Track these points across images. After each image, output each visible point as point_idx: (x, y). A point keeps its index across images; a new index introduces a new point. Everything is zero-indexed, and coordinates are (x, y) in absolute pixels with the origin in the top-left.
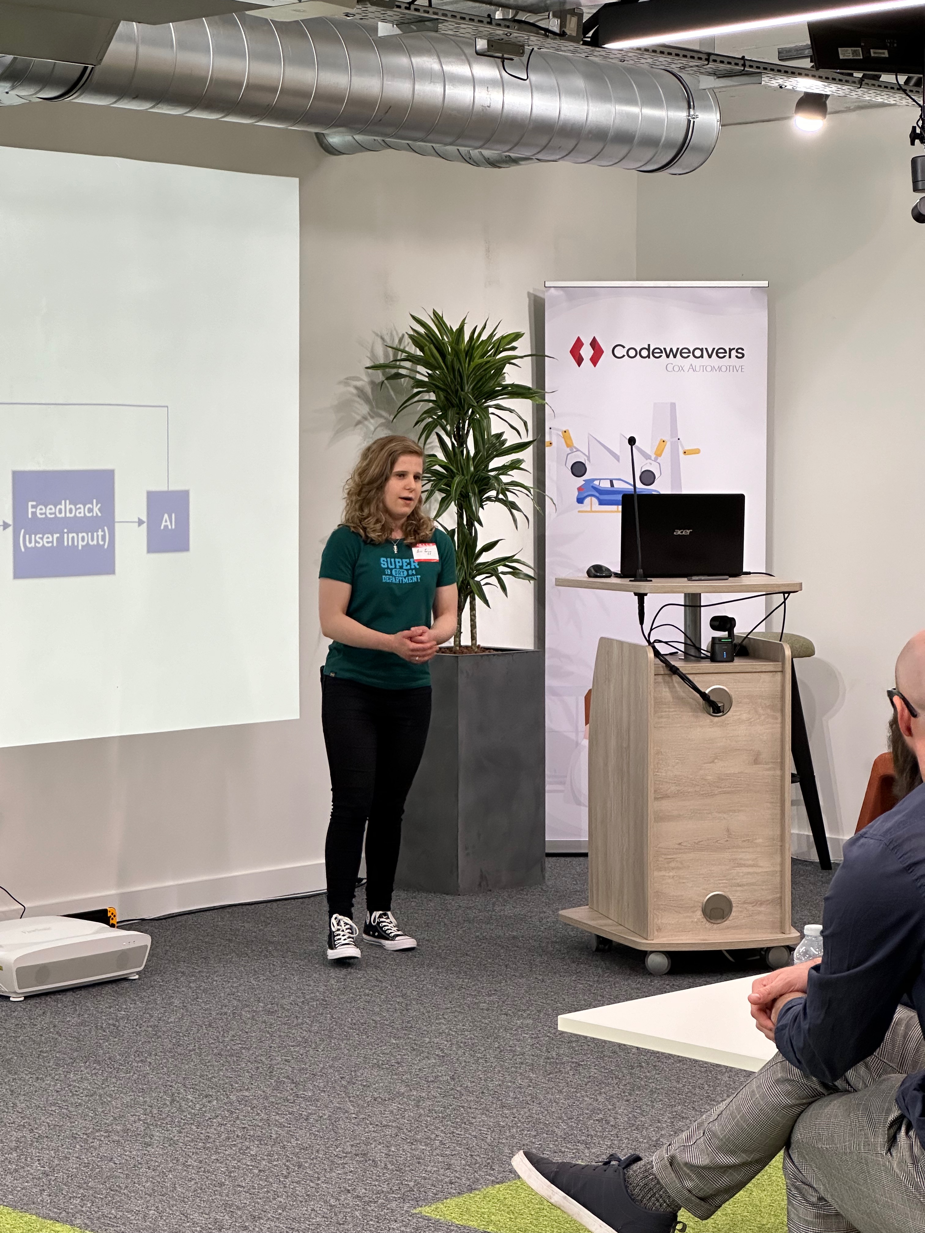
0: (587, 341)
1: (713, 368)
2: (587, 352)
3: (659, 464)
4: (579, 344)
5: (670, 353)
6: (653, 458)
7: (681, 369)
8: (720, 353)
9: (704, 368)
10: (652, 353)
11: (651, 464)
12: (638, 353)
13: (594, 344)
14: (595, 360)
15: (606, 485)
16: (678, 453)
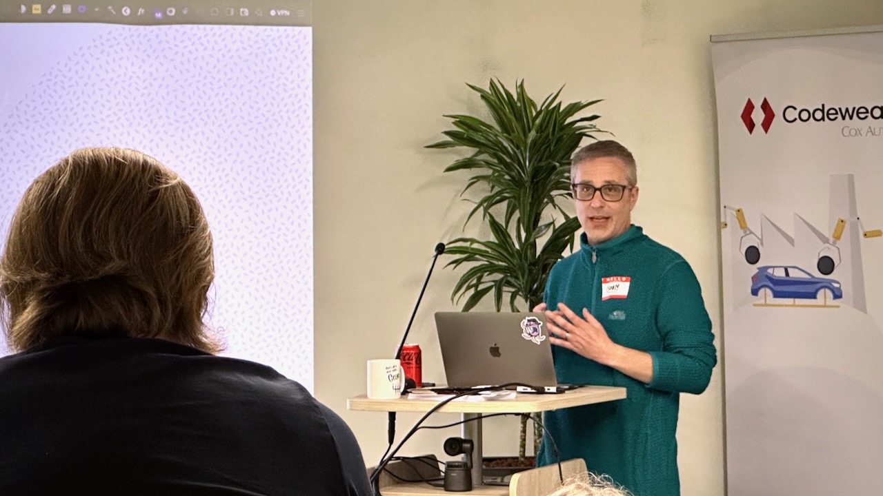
2: (758, 116)
3: (838, 249)
5: (846, 114)
6: (831, 241)
7: (859, 132)
10: (827, 114)
11: (829, 248)
12: (812, 115)
14: (766, 126)
15: (780, 273)
16: (858, 235)
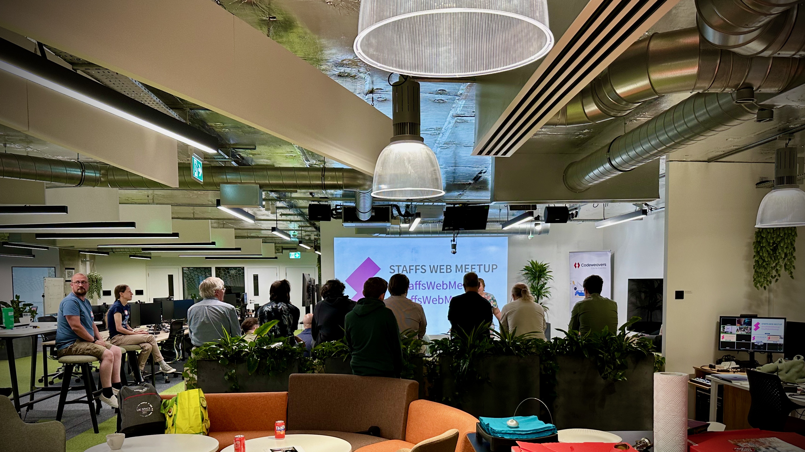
0: (577, 263)
1: (600, 268)
2: (577, 265)
4: (576, 264)
5: (592, 265)
7: (594, 268)
8: (601, 265)
9: (598, 268)
10: (589, 265)
12: (586, 265)
13: (578, 264)
14: (578, 267)
